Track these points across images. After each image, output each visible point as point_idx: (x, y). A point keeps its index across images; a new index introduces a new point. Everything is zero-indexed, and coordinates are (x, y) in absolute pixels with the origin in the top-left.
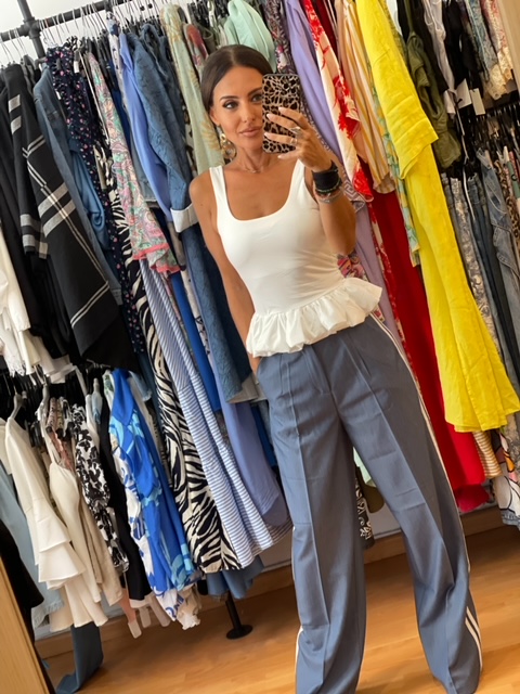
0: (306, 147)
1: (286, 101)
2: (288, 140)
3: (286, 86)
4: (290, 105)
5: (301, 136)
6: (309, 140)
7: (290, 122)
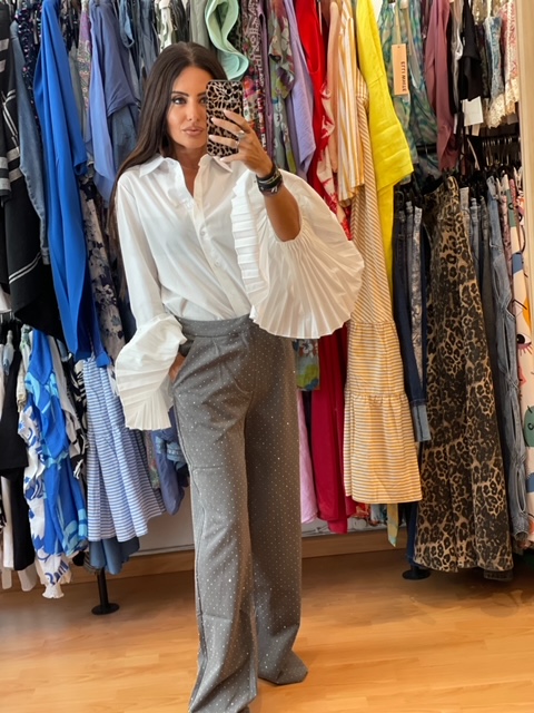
0: (249, 151)
1: (229, 106)
2: (233, 143)
3: (229, 91)
4: (232, 110)
5: (244, 138)
6: (251, 143)
7: (234, 126)
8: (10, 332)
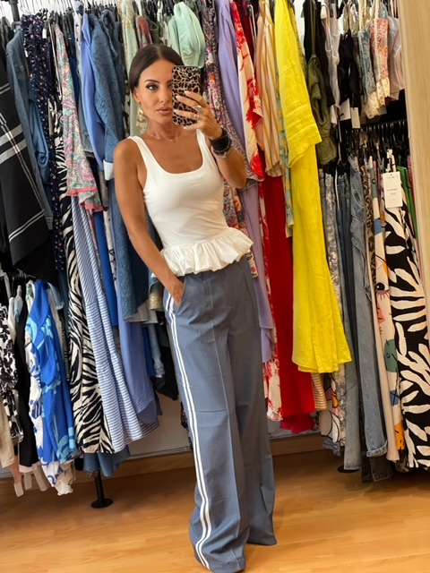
0: (206, 121)
1: (190, 86)
2: (192, 116)
3: (190, 75)
4: (193, 89)
5: (202, 112)
6: (207, 116)
7: (193, 102)
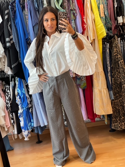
3: (64, 14)
4: (65, 19)
6: (69, 27)
8: (13, 78)
